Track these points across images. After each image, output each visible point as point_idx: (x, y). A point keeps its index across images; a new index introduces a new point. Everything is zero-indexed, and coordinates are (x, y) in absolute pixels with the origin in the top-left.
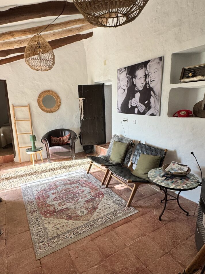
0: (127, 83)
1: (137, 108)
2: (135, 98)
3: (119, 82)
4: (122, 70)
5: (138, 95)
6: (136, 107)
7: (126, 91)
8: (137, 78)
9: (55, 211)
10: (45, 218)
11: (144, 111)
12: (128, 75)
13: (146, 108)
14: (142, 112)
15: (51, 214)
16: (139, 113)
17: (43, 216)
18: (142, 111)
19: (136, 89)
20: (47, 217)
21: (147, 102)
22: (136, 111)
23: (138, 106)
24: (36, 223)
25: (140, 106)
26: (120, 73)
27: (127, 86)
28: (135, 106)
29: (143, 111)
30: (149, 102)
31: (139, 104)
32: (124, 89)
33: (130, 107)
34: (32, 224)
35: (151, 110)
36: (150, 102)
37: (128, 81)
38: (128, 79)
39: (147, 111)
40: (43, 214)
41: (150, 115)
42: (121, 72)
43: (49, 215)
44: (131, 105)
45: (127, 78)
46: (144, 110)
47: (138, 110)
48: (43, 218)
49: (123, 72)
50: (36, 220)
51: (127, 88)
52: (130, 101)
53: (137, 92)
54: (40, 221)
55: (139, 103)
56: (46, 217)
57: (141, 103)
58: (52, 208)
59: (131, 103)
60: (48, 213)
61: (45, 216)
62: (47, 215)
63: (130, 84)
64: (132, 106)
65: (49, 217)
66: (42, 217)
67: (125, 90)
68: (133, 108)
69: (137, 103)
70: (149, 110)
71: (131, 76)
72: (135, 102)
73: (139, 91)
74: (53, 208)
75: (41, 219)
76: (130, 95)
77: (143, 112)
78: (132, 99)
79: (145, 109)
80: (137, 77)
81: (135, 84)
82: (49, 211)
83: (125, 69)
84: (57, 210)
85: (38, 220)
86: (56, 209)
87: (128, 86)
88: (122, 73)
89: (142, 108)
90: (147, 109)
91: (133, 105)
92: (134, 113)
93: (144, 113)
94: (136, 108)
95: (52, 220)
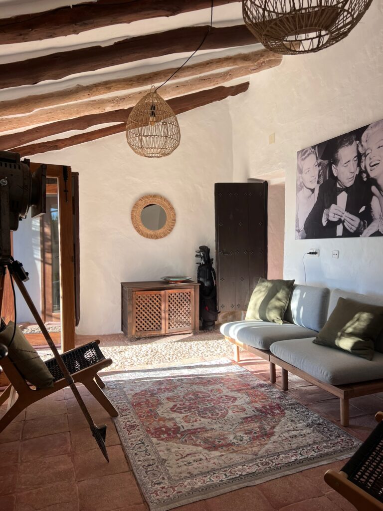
0: (319, 176)
1: (341, 224)
2: (336, 204)
3: (301, 175)
4: (307, 151)
5: (342, 198)
6: (340, 221)
7: (317, 192)
8: (339, 164)
9: (177, 430)
10: (159, 442)
11: (357, 228)
12: (319, 161)
13: (362, 223)
14: (352, 231)
15: (169, 435)
16: (347, 234)
17: (153, 437)
18: (352, 229)
19: (338, 186)
20: (163, 440)
21: (363, 209)
22: (339, 230)
23: (343, 219)
24: (140, 448)
25: (348, 220)
26: (303, 157)
27: (318, 182)
28: (336, 220)
29: (355, 229)
30: (369, 209)
31: (347, 216)
32: (312, 188)
33: (324, 223)
34: (132, 449)
35: (373, 224)
36: (371, 209)
37: (321, 171)
38: (320, 168)
39: (365, 229)
40: (152, 434)
41: (372, 235)
42: (306, 155)
43: (166, 435)
44: (328, 220)
45: (319, 165)
46: (357, 226)
47: (345, 229)
48: (154, 440)
49: (309, 155)
50: (140, 442)
51: (319, 185)
52: (325, 211)
53: (340, 191)
54: (148, 446)
55: (347, 214)
56: (160, 439)
57: (351, 213)
58: (170, 424)
59: (328, 215)
60: (164, 433)
61: (158, 437)
62: (162, 436)
63: (325, 176)
64: (329, 222)
65: (166, 440)
66: (152, 439)
67: (313, 191)
68: (332, 225)
69: (340, 214)
70: (368, 226)
71: (326, 162)
72: (335, 212)
73: (346, 189)
74: (172, 425)
75: (151, 441)
76: (325, 200)
77: (355, 231)
78: (329, 207)
79: (360, 224)
80: (339, 161)
81: (336, 175)
82: (164, 429)
83: (315, 149)
84: (182, 430)
85: (143, 443)
86: (179, 428)
87: (322, 182)
88: (306, 157)
89: (353, 222)
90: (364, 223)
91: (331, 219)
92: (334, 235)
93: (357, 234)
94: (339, 224)
95: (174, 446)
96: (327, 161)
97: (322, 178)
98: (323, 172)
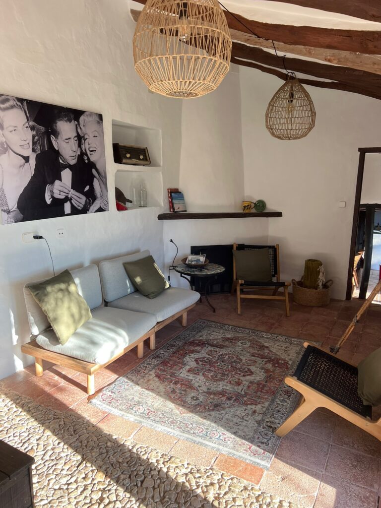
0: (34, 143)
2: (60, 180)
3: (1, 132)
5: (67, 175)
6: (67, 199)
7: (33, 162)
11: (84, 206)
12: (32, 123)
13: (88, 200)
16: (75, 211)
18: (80, 207)
19: (61, 161)
21: (87, 188)
22: (67, 208)
23: (70, 197)
25: (75, 197)
26: (3, 106)
29: (82, 206)
30: (92, 188)
31: (73, 193)
32: (26, 155)
35: (97, 201)
36: (94, 189)
37: (36, 138)
39: (90, 206)
41: (96, 211)
44: (52, 197)
45: (32, 128)
46: (84, 204)
47: (72, 206)
49: (12, 107)
51: (35, 154)
55: (73, 191)
57: (77, 191)
59: (52, 192)
63: (43, 146)
64: (54, 199)
68: (59, 203)
69: (67, 191)
70: (93, 203)
71: (42, 129)
81: (57, 149)
83: (22, 104)
88: (8, 108)
90: (90, 201)
92: (62, 214)
94: (66, 202)
96: (44, 128)
97: (38, 146)
98: (39, 140)
